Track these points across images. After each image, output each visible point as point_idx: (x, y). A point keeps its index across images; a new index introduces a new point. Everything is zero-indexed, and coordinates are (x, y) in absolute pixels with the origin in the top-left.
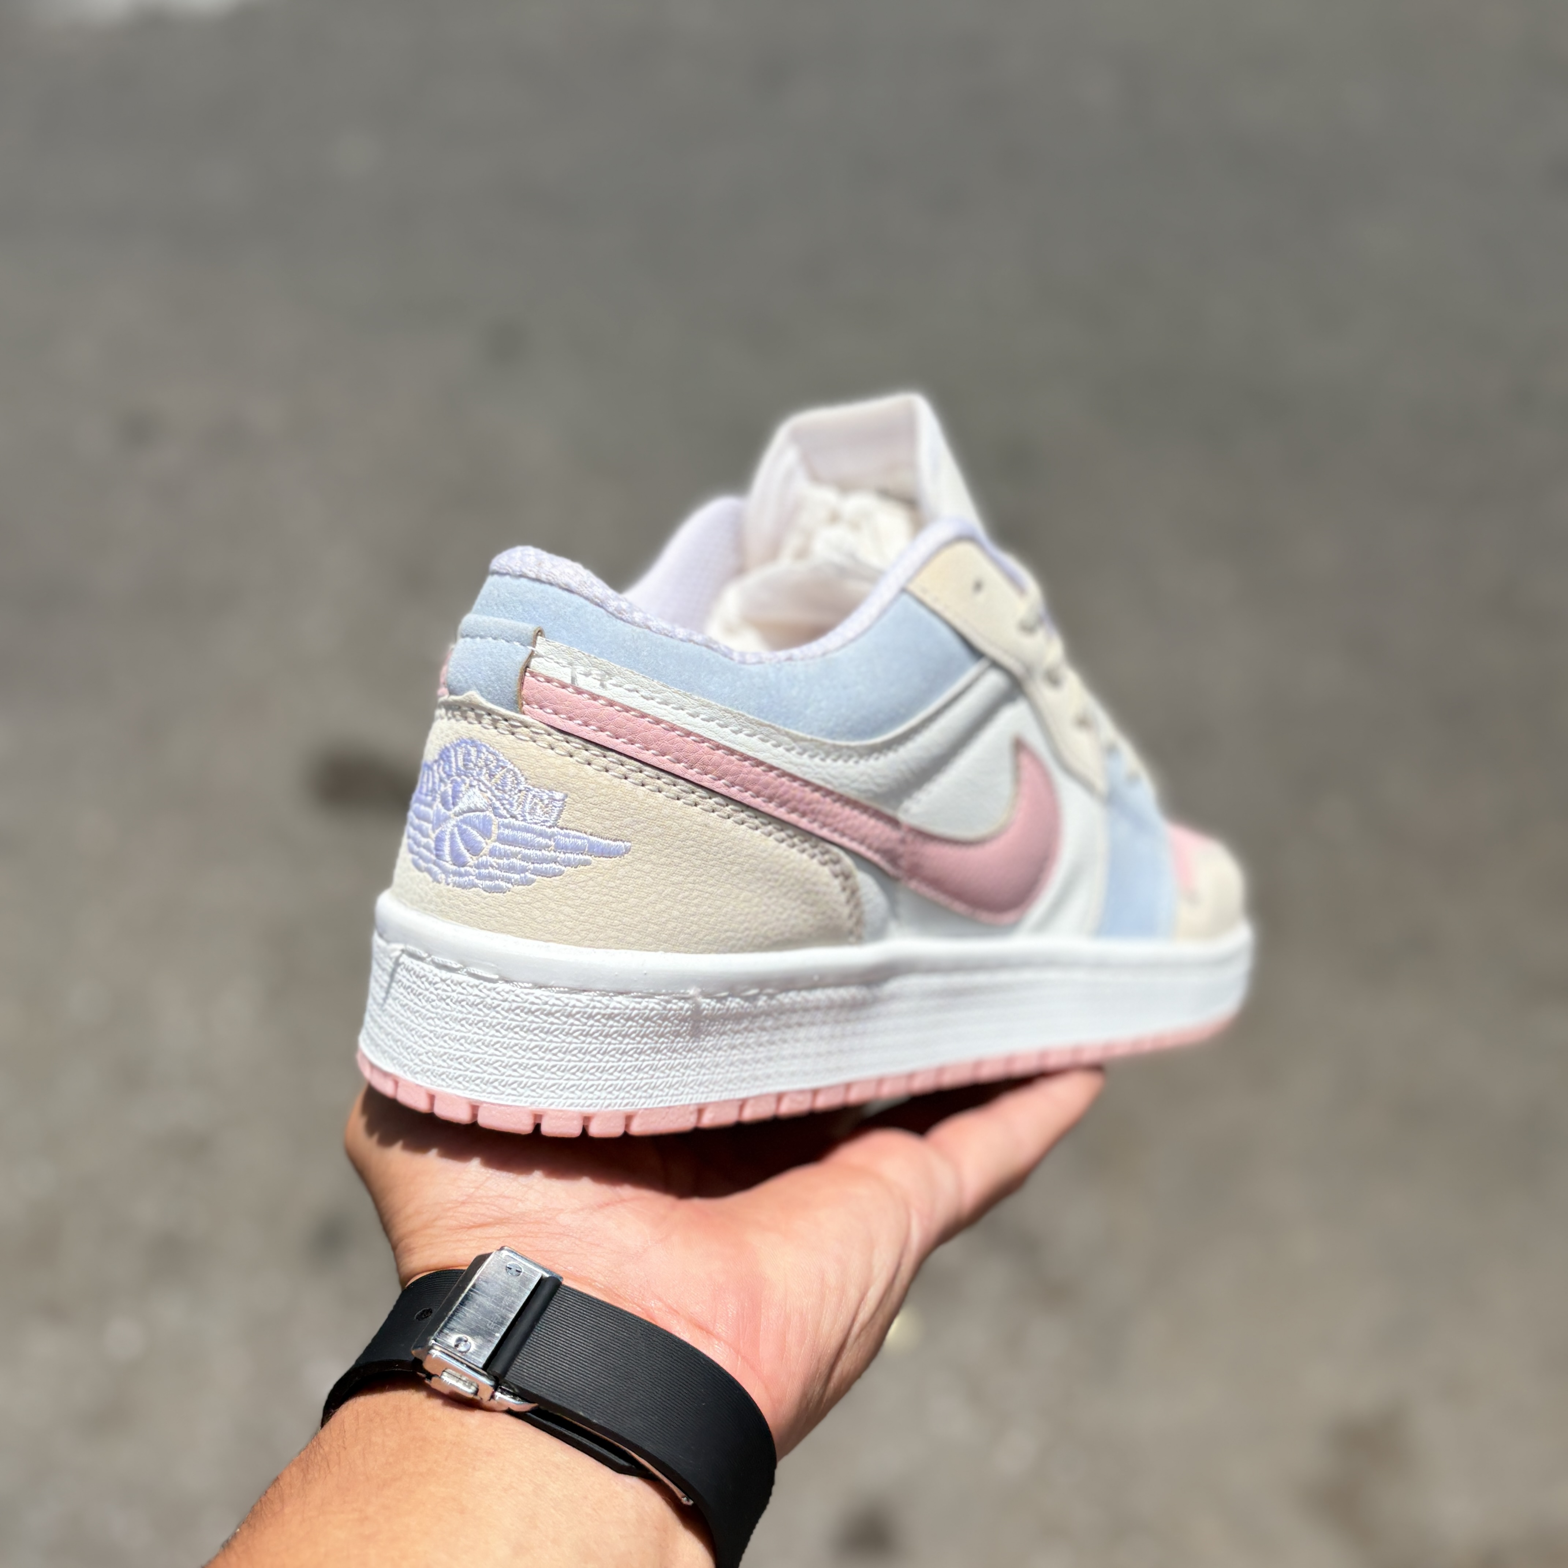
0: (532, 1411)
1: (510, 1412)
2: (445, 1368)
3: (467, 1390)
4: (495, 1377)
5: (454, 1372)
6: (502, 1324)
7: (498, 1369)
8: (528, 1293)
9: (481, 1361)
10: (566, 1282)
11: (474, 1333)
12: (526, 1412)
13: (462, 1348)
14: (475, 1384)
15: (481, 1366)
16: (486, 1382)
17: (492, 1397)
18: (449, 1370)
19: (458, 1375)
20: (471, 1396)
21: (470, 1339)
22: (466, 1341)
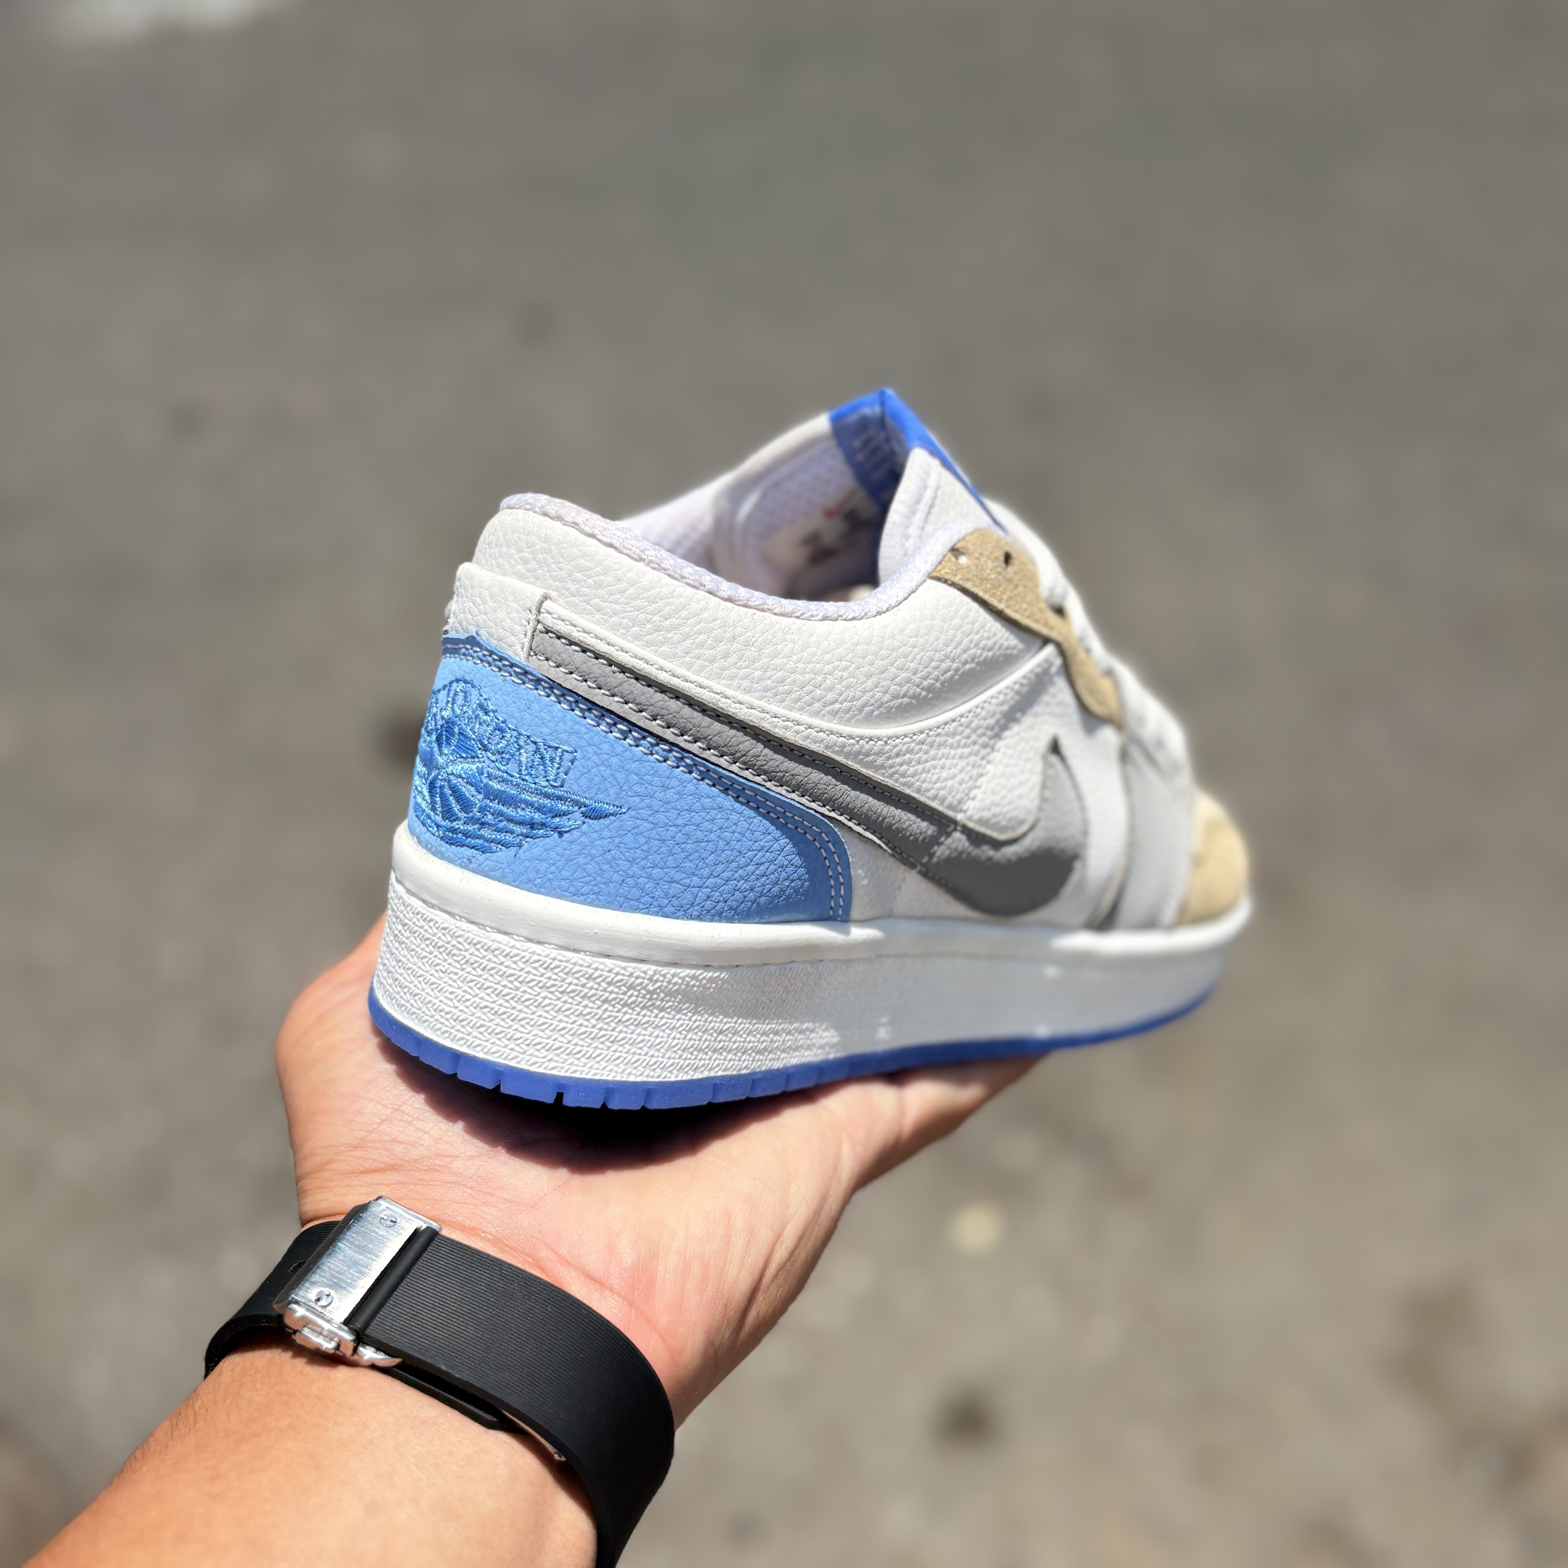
0: (397, 1366)
1: (373, 1367)
2: (307, 1324)
3: (328, 1346)
4: (356, 1331)
5: (315, 1328)
6: (368, 1276)
7: (360, 1323)
8: (402, 1241)
9: (344, 1314)
10: (444, 1232)
11: (337, 1286)
12: (393, 1367)
13: (323, 1302)
14: (336, 1339)
15: (342, 1320)
16: (347, 1337)
17: (355, 1350)
18: (309, 1326)
19: (319, 1330)
21: (333, 1293)
22: (328, 1295)
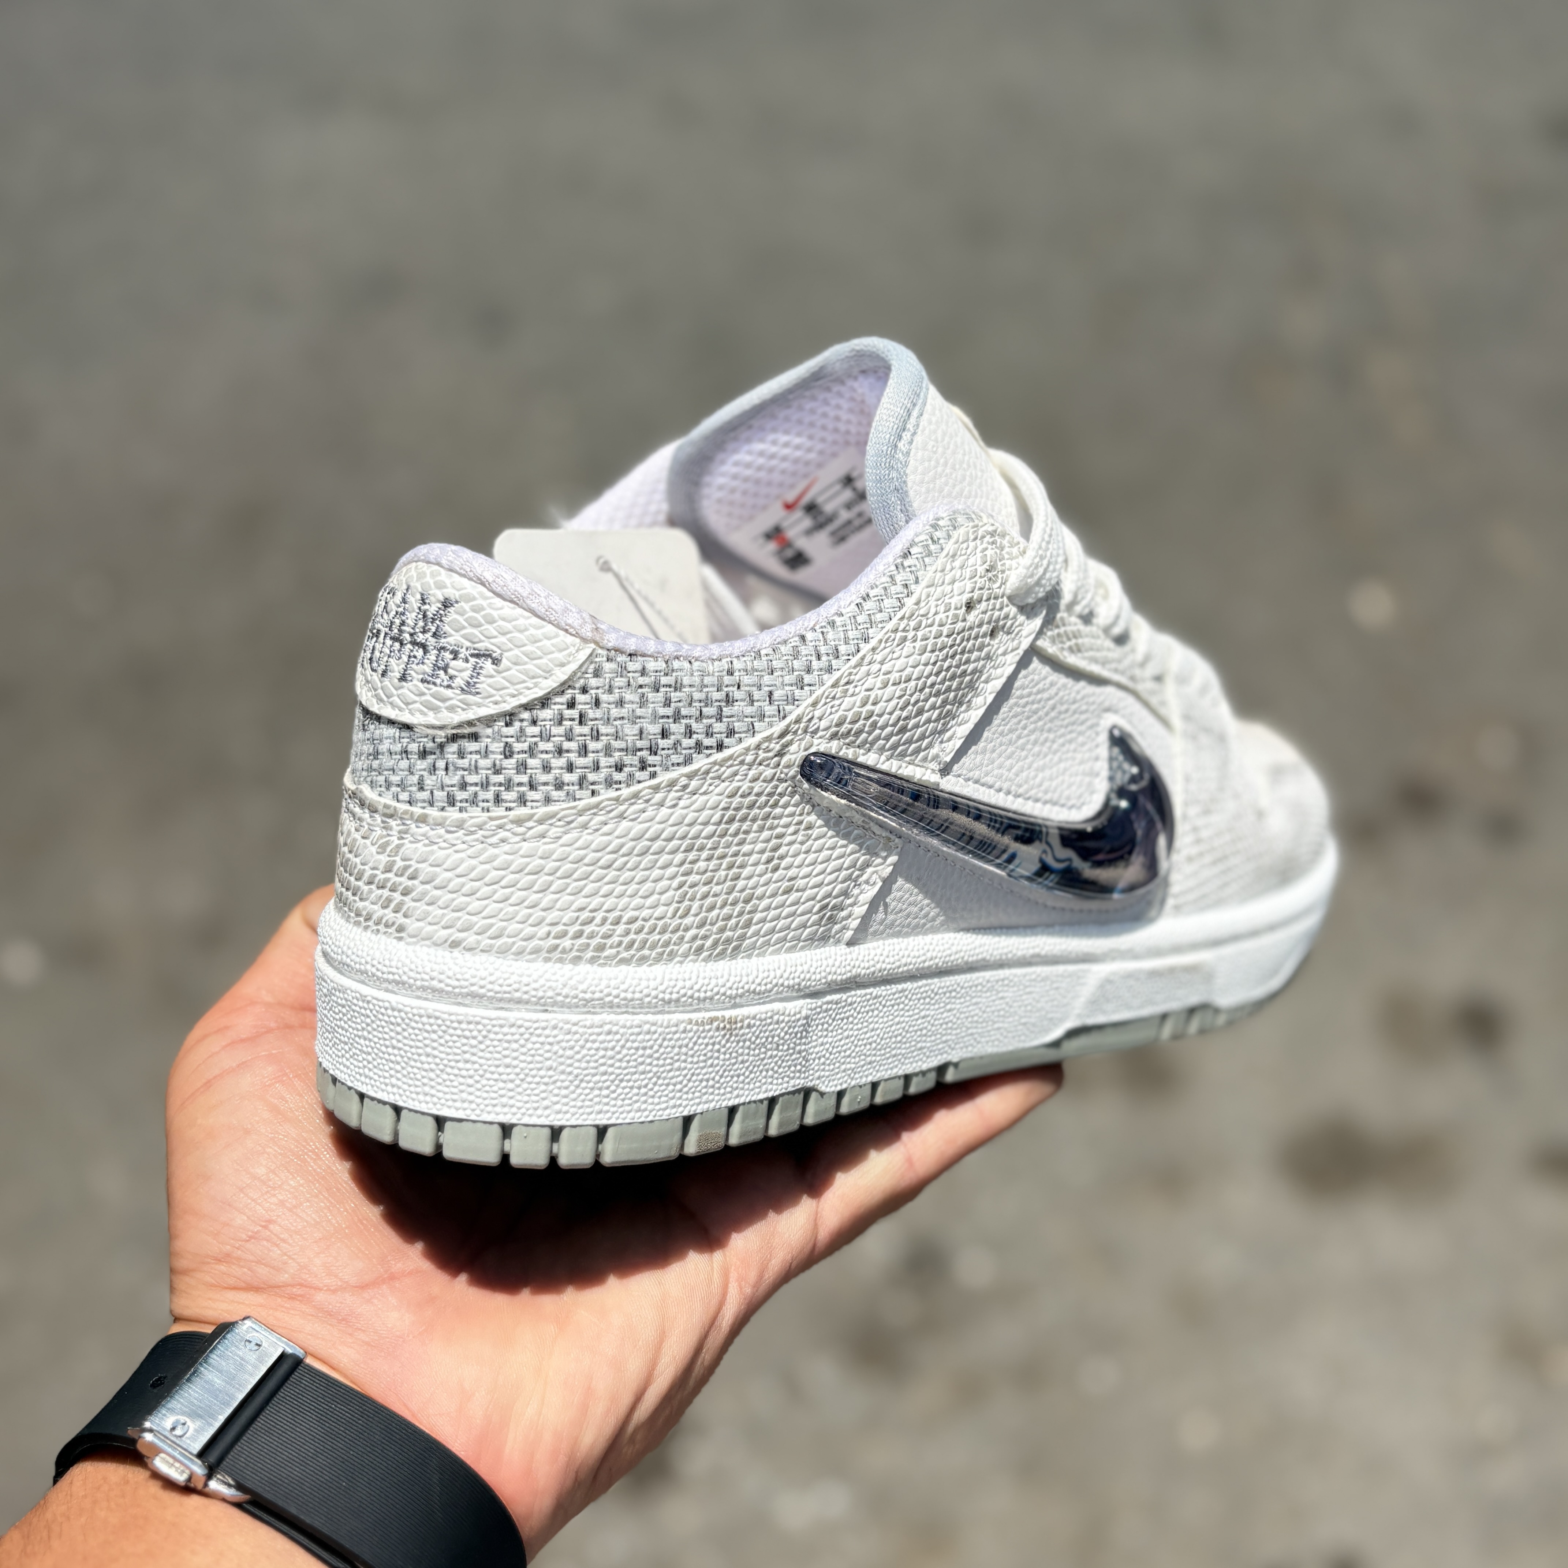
0: (249, 1502)
2: (157, 1451)
3: (180, 1477)
4: (210, 1464)
5: (168, 1458)
6: (228, 1404)
7: (212, 1458)
8: (264, 1369)
9: (197, 1446)
10: (309, 1361)
11: (194, 1415)
13: (178, 1432)
14: (187, 1471)
15: (195, 1452)
16: (199, 1469)
17: (206, 1485)
18: (162, 1455)
19: (171, 1461)
20: (183, 1484)
21: (189, 1423)
22: (184, 1424)
